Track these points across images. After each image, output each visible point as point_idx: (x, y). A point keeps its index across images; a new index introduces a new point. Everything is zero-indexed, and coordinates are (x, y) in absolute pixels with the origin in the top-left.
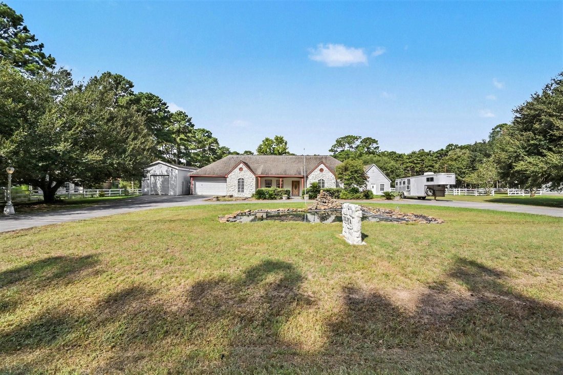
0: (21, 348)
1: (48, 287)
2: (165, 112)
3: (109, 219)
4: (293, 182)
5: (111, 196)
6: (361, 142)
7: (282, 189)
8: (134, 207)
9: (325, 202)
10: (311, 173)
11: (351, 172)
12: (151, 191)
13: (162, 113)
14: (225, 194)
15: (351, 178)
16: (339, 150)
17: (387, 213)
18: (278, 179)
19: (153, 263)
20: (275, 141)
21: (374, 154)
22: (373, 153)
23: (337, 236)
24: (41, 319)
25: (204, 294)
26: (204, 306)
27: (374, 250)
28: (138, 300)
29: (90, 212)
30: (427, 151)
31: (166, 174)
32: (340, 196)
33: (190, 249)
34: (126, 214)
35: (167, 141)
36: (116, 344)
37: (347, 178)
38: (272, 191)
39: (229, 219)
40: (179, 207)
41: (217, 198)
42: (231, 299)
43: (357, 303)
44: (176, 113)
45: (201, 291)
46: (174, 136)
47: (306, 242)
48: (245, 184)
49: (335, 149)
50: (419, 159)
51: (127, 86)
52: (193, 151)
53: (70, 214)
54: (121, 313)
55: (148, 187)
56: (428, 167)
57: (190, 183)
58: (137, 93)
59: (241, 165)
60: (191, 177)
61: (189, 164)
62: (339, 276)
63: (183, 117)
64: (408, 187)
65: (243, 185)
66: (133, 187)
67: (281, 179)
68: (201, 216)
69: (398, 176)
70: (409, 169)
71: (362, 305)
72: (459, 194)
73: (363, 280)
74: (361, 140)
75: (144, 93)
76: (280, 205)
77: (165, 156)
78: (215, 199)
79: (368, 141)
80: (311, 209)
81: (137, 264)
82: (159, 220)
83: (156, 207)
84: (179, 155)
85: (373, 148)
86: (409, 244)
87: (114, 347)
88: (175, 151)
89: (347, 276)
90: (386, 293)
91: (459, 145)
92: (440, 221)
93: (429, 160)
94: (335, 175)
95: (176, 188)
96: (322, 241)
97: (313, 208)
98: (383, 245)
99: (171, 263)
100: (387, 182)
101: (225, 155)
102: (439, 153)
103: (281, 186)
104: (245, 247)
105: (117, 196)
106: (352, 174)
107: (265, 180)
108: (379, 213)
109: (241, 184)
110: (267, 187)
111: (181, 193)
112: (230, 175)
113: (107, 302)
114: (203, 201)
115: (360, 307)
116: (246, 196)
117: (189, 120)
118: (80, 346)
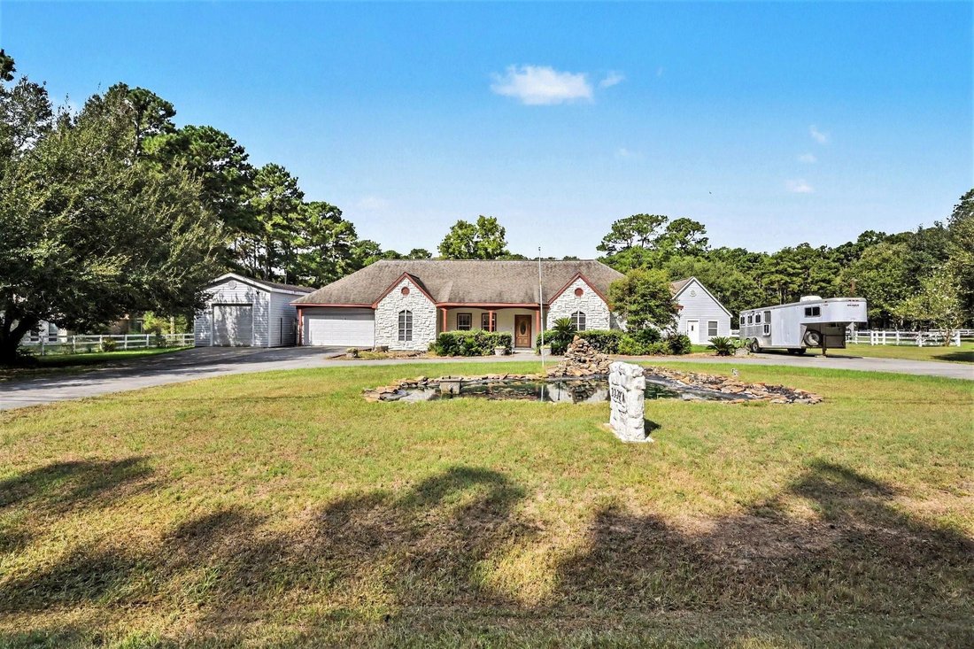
0: (48, 606)
1: (68, 513)
2: (242, 167)
3: (142, 396)
4: (517, 317)
5: (128, 349)
6: (668, 228)
7: (492, 334)
8: (183, 372)
9: (585, 362)
10: (555, 297)
11: (643, 296)
12: (215, 338)
13: (234, 171)
14: (370, 345)
15: (642, 310)
16: (620, 245)
17: (711, 383)
18: (485, 311)
19: (250, 473)
20: (478, 227)
21: (696, 255)
22: (695, 253)
23: (599, 427)
24: (71, 562)
25: (348, 524)
26: (349, 544)
27: (667, 452)
28: (232, 533)
29: (96, 381)
30: (815, 246)
31: (245, 301)
32: (620, 347)
33: (315, 451)
34: (172, 386)
35: (246, 229)
36: (206, 600)
37: (634, 307)
38: (471, 337)
39: (384, 395)
40: (280, 372)
41: (356, 352)
42: (398, 533)
43: (623, 540)
44: (264, 169)
45: (343, 520)
46: (260, 218)
47: (538, 437)
48: (414, 322)
49: (611, 244)
50: (798, 266)
51: (162, 113)
52: (300, 251)
53: (60, 386)
54: (206, 554)
55: (208, 329)
56: (817, 282)
57: (297, 320)
58: (182, 128)
59: (406, 282)
60: (298, 307)
61: (292, 279)
62: (594, 496)
63: (279, 177)
64: (767, 329)
65: (409, 325)
66: (172, 329)
67: (491, 312)
68: (326, 389)
69: (748, 303)
70: (776, 286)
71: (631, 542)
72: (884, 342)
73: (637, 503)
74: (668, 224)
75: (197, 128)
76: (489, 366)
77: (240, 261)
78: (350, 355)
79: (685, 226)
80: (554, 376)
81: (222, 476)
82: (242, 397)
83: (228, 373)
84: (272, 259)
85: (693, 243)
86: (737, 440)
87: (201, 605)
88: (263, 251)
89: (608, 495)
90: (676, 523)
91: (888, 234)
92: (814, 399)
93: (820, 268)
94: (607, 302)
95: (267, 333)
96: (567, 436)
97: (558, 374)
98: (686, 443)
99: (283, 474)
100: (723, 317)
101: (370, 258)
102: (843, 253)
103: (491, 326)
104: (419, 447)
105: (142, 349)
106: (646, 300)
107: (456, 313)
108: (695, 383)
109: (405, 323)
110: (461, 328)
111: (278, 343)
112: (383, 302)
113: (179, 537)
114: (325, 359)
115: (627, 546)
116: (416, 348)
117: (293, 184)
118: (145, 603)
